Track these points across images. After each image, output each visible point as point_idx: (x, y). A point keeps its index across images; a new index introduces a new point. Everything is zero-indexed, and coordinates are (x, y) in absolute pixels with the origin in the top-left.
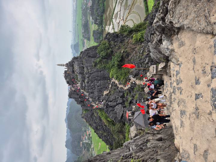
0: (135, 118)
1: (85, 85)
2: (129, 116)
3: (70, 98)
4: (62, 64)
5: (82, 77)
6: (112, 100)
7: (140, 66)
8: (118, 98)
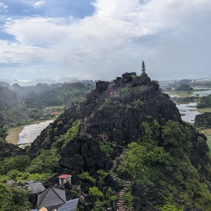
0: (53, 190)
1: (115, 104)
2: (62, 179)
3: (97, 83)
4: (145, 68)
5: (127, 99)
6: (91, 148)
7: (150, 198)
8: (95, 160)
